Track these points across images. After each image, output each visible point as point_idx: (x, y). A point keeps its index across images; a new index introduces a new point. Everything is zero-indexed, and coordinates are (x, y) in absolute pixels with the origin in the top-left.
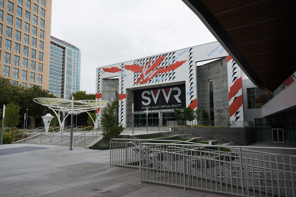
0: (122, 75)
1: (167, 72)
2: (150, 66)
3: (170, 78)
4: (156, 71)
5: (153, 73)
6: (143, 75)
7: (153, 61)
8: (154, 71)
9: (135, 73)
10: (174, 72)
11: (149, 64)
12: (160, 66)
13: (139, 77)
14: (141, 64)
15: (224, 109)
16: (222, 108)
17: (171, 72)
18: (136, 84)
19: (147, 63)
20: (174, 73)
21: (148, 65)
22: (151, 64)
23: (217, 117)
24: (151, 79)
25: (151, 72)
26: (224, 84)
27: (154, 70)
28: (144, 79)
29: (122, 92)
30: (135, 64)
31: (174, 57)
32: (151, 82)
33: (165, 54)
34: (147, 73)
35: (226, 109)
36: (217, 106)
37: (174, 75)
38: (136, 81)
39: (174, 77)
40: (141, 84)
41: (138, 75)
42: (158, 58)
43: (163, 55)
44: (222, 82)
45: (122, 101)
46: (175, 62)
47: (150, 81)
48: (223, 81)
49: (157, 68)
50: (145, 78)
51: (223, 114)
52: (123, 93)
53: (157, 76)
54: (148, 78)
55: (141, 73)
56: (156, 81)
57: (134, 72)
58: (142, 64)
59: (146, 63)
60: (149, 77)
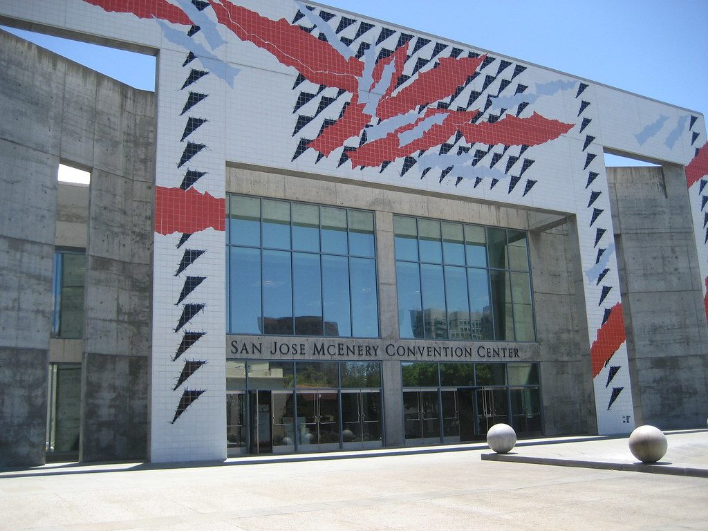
0: (191, 57)
1: (499, 148)
2: (407, 78)
3: (514, 181)
4: (439, 119)
5: (426, 125)
6: (365, 111)
7: (421, 63)
8: (427, 115)
9: (300, 79)
10: (529, 154)
11: (399, 67)
12: (462, 100)
13: (333, 112)
14: (347, 42)
15: (685, 357)
16: (677, 350)
17: (514, 150)
18: (311, 153)
19: (385, 54)
20: (528, 163)
21: (389, 70)
22: (408, 68)
23: (651, 387)
24: (415, 155)
25: (413, 114)
26: (682, 264)
27: (431, 113)
28: (370, 139)
29: (192, 177)
30: (301, 22)
31: (521, 88)
32: (415, 170)
33: (482, 54)
34: (388, 108)
35: (695, 356)
36: (652, 342)
37: (530, 174)
38: (311, 131)
39: (530, 184)
40: (349, 162)
41: (326, 102)
42: (446, 54)
43: (472, 55)
44: (668, 253)
45: (191, 244)
46: (527, 114)
47: (409, 163)
48: (673, 251)
49: (443, 107)
50: (377, 132)
51: (683, 375)
52: (199, 186)
53: (446, 149)
54: (392, 138)
55: (347, 97)
56: (444, 173)
57: (294, 72)
58: (355, 47)
59: (376, 50)
60: (405, 139)
